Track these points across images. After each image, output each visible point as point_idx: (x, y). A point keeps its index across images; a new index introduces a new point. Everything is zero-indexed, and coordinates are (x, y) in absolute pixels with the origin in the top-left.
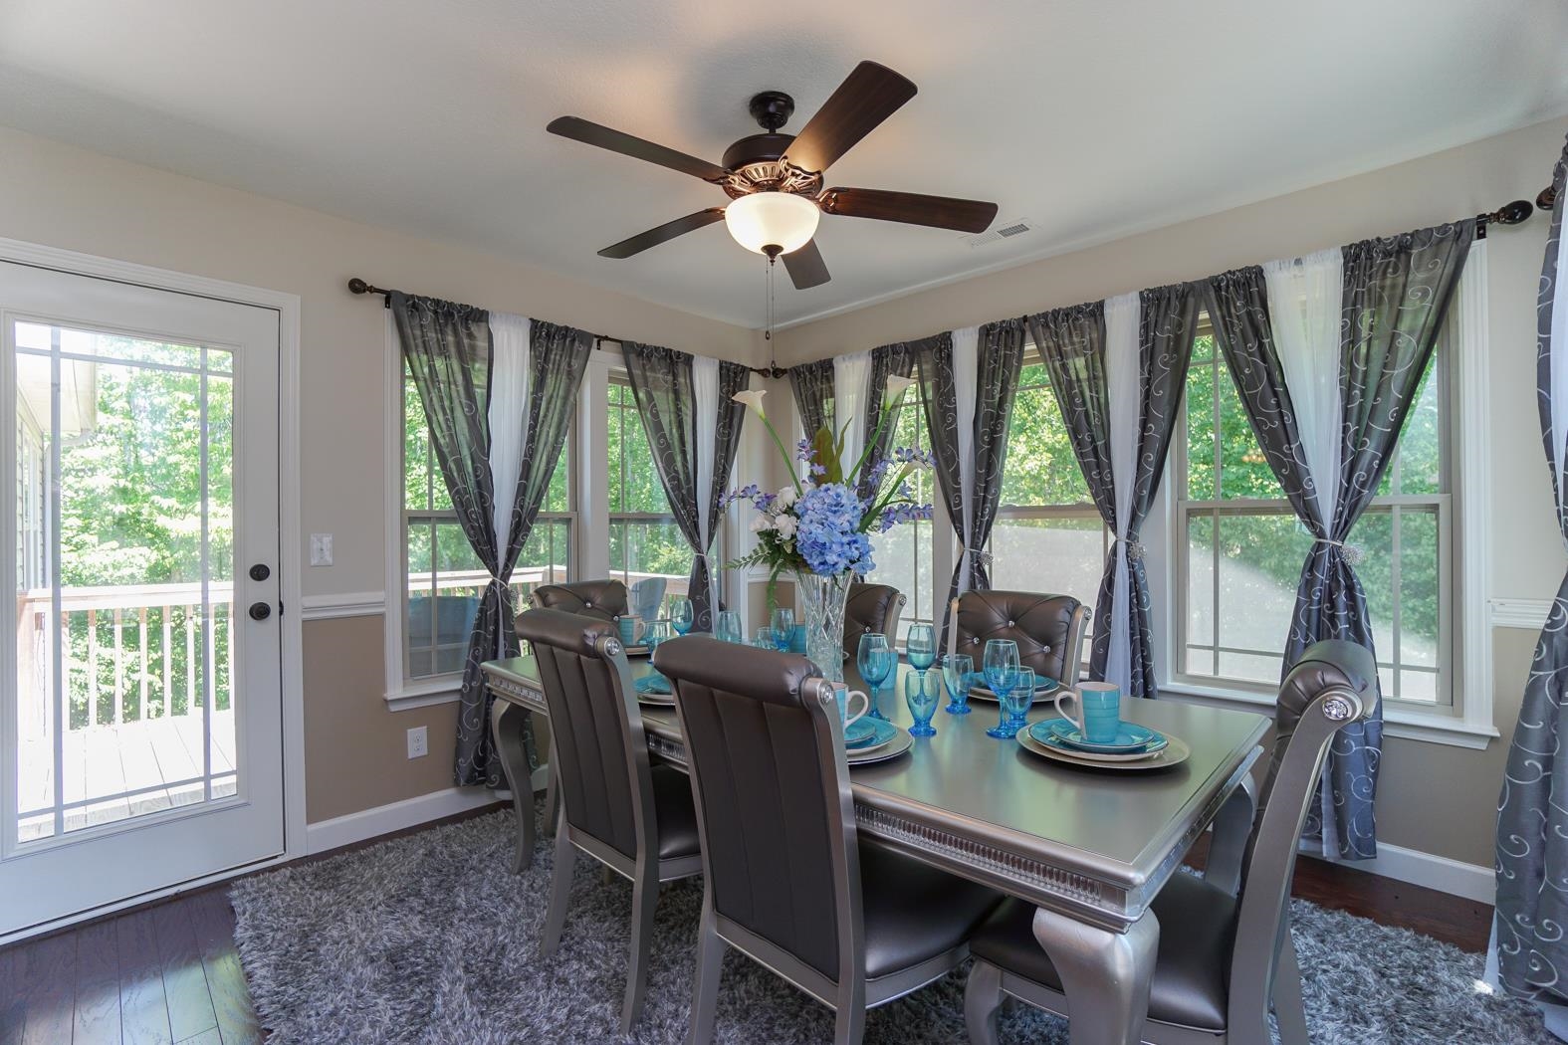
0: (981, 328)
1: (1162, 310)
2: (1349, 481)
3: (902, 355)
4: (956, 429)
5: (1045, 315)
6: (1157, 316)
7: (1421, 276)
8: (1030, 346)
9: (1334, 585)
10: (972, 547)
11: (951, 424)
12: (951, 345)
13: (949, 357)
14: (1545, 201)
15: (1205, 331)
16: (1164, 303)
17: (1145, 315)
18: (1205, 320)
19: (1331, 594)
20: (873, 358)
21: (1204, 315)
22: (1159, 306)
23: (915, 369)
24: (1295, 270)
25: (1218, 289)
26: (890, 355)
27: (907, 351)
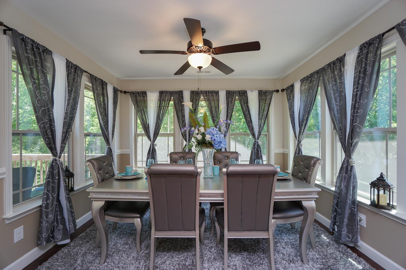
0: (191, 91)
1: (230, 95)
2: (259, 130)
3: (168, 94)
4: (184, 114)
5: (206, 91)
6: (229, 96)
7: (268, 98)
8: (202, 97)
9: (258, 148)
10: (188, 142)
11: (183, 113)
12: (183, 94)
13: (182, 97)
14: (282, 90)
15: (237, 100)
16: (230, 94)
17: (227, 96)
18: (237, 98)
19: (258, 149)
20: (160, 94)
21: (237, 97)
22: (229, 94)
23: (172, 98)
24: (251, 92)
25: (240, 93)
26: (165, 94)
27: (170, 93)
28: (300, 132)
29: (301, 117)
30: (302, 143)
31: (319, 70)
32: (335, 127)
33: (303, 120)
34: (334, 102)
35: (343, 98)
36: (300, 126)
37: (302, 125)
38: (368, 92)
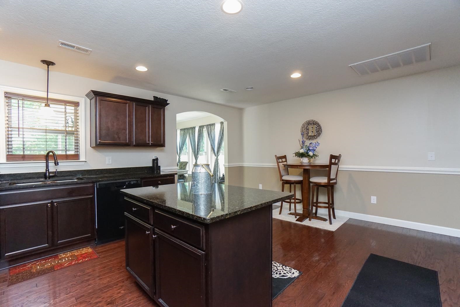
28: (180, 153)
29: (180, 146)
30: (180, 157)
31: (188, 128)
32: (193, 152)
33: (181, 148)
34: (192, 142)
35: (194, 141)
36: (180, 150)
37: (181, 150)
38: (201, 141)
